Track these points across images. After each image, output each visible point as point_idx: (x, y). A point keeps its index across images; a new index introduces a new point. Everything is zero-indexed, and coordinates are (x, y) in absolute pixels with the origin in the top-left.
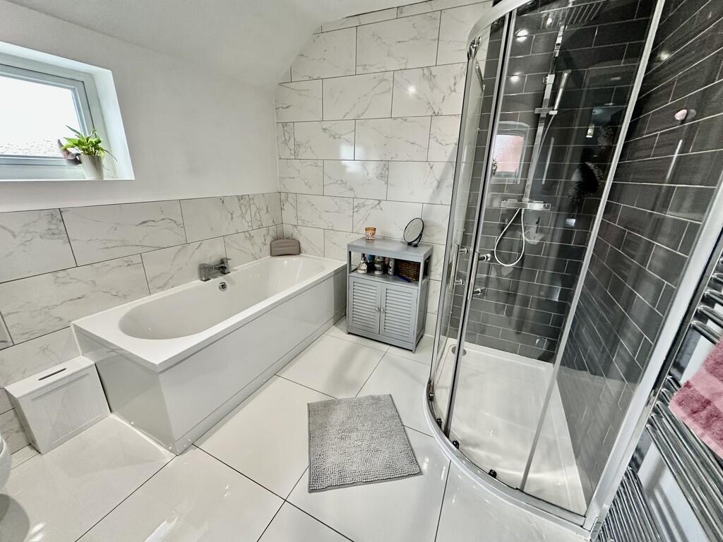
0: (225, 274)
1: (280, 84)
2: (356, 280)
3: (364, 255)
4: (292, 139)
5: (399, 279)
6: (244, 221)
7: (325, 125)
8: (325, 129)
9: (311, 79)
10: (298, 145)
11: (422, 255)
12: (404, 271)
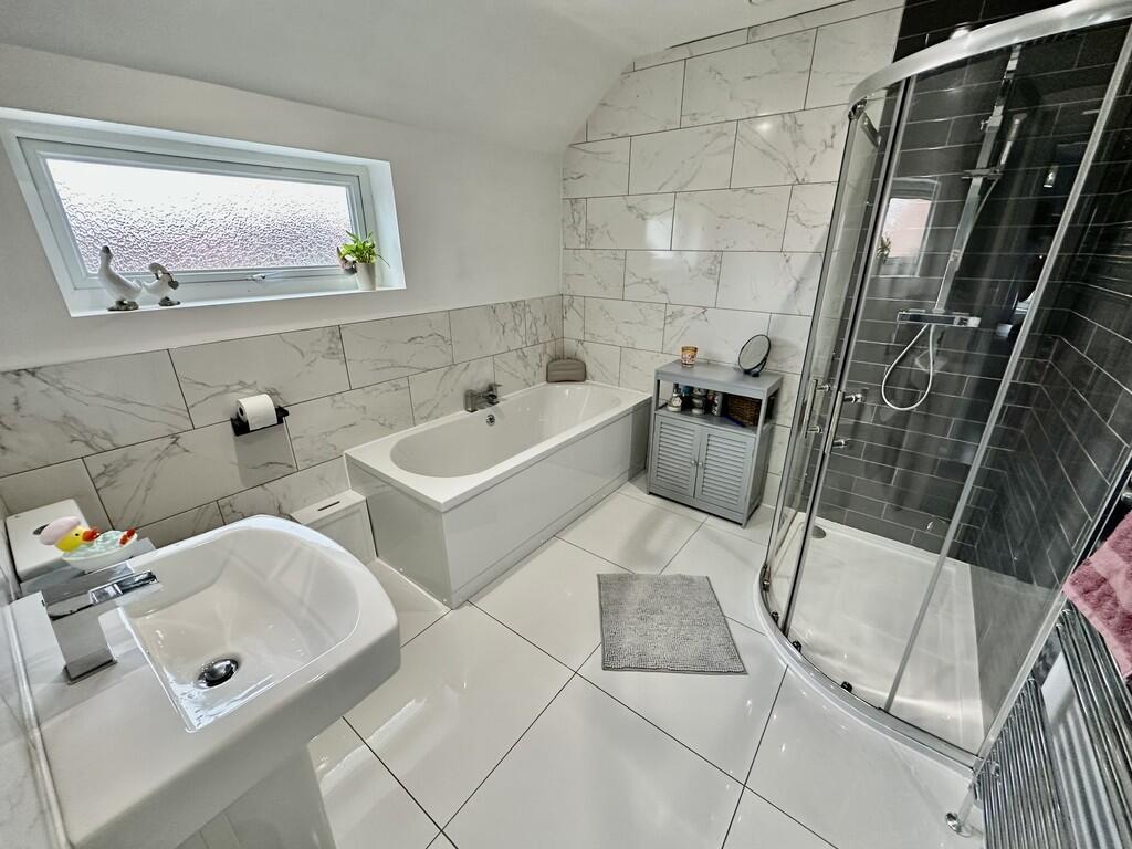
0: (493, 404)
1: (571, 146)
2: (665, 420)
3: (677, 386)
4: (584, 221)
5: (729, 422)
6: (517, 336)
7: (631, 201)
8: (630, 207)
9: (615, 137)
10: (591, 230)
11: (766, 389)
12: (735, 411)
